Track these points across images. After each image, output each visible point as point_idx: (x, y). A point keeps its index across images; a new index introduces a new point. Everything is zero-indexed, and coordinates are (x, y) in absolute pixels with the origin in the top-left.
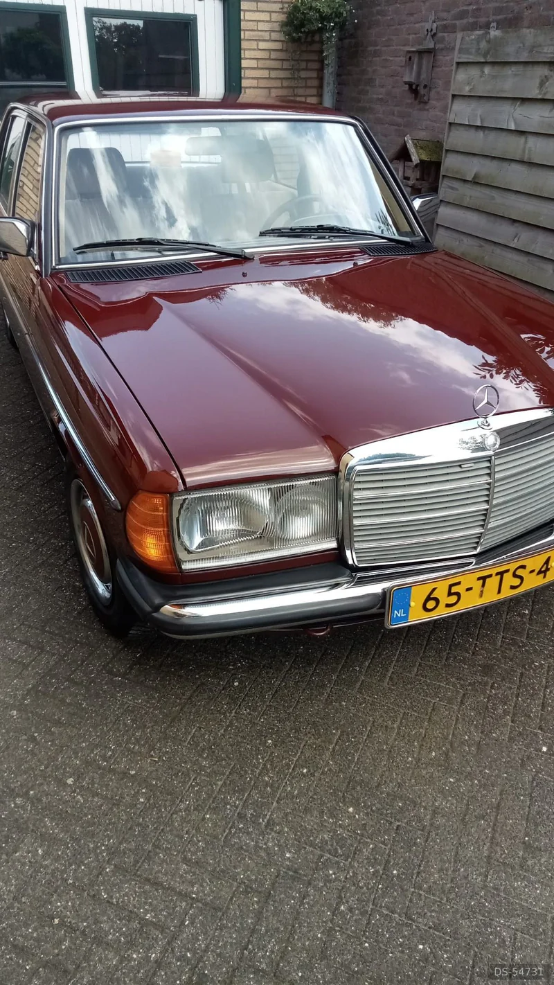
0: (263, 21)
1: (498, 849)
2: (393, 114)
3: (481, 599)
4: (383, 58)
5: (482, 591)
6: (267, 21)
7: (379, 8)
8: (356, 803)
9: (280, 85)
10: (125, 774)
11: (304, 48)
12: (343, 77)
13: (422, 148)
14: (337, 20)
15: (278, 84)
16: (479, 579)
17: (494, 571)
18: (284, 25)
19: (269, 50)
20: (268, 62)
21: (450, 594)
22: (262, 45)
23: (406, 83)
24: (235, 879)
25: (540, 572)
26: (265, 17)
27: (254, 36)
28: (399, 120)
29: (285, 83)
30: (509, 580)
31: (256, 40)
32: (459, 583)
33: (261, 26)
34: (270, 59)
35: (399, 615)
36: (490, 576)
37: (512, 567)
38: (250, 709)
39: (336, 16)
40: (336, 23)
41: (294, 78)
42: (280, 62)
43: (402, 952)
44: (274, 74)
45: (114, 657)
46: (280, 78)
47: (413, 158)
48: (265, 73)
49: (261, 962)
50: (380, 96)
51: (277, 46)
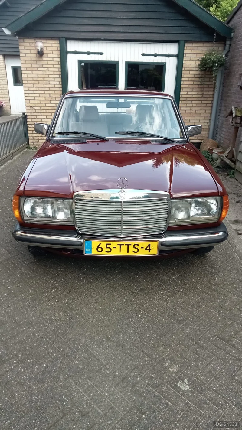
0: (193, 64)
1: (97, 336)
2: (237, 98)
3: (120, 253)
4: (236, 76)
5: (120, 250)
6: (195, 64)
7: (237, 58)
8: (64, 312)
9: (198, 87)
10: (7, 287)
11: (207, 73)
12: (225, 84)
13: (239, 111)
14: (219, 63)
15: (197, 86)
16: (118, 244)
17: (124, 243)
18: (199, 65)
19: (194, 74)
20: (193, 78)
21: (107, 247)
22: (191, 72)
23: (239, 86)
24: (14, 319)
25: (146, 249)
26: (194, 62)
27: (187, 69)
28: (239, 101)
29: (200, 86)
30: (131, 248)
31: (189, 71)
32: (110, 244)
33: (192, 66)
34: (194, 77)
35: (88, 251)
36: (123, 245)
37: (133, 244)
38: (55, 281)
39: (219, 61)
40: (218, 64)
41: (202, 85)
42: (198, 79)
43: (43, 349)
44: (195, 83)
45: (29, 259)
46: (197, 85)
47: (233, 115)
48: (192, 83)
49: (3, 339)
50: (234, 91)
51: (198, 73)
